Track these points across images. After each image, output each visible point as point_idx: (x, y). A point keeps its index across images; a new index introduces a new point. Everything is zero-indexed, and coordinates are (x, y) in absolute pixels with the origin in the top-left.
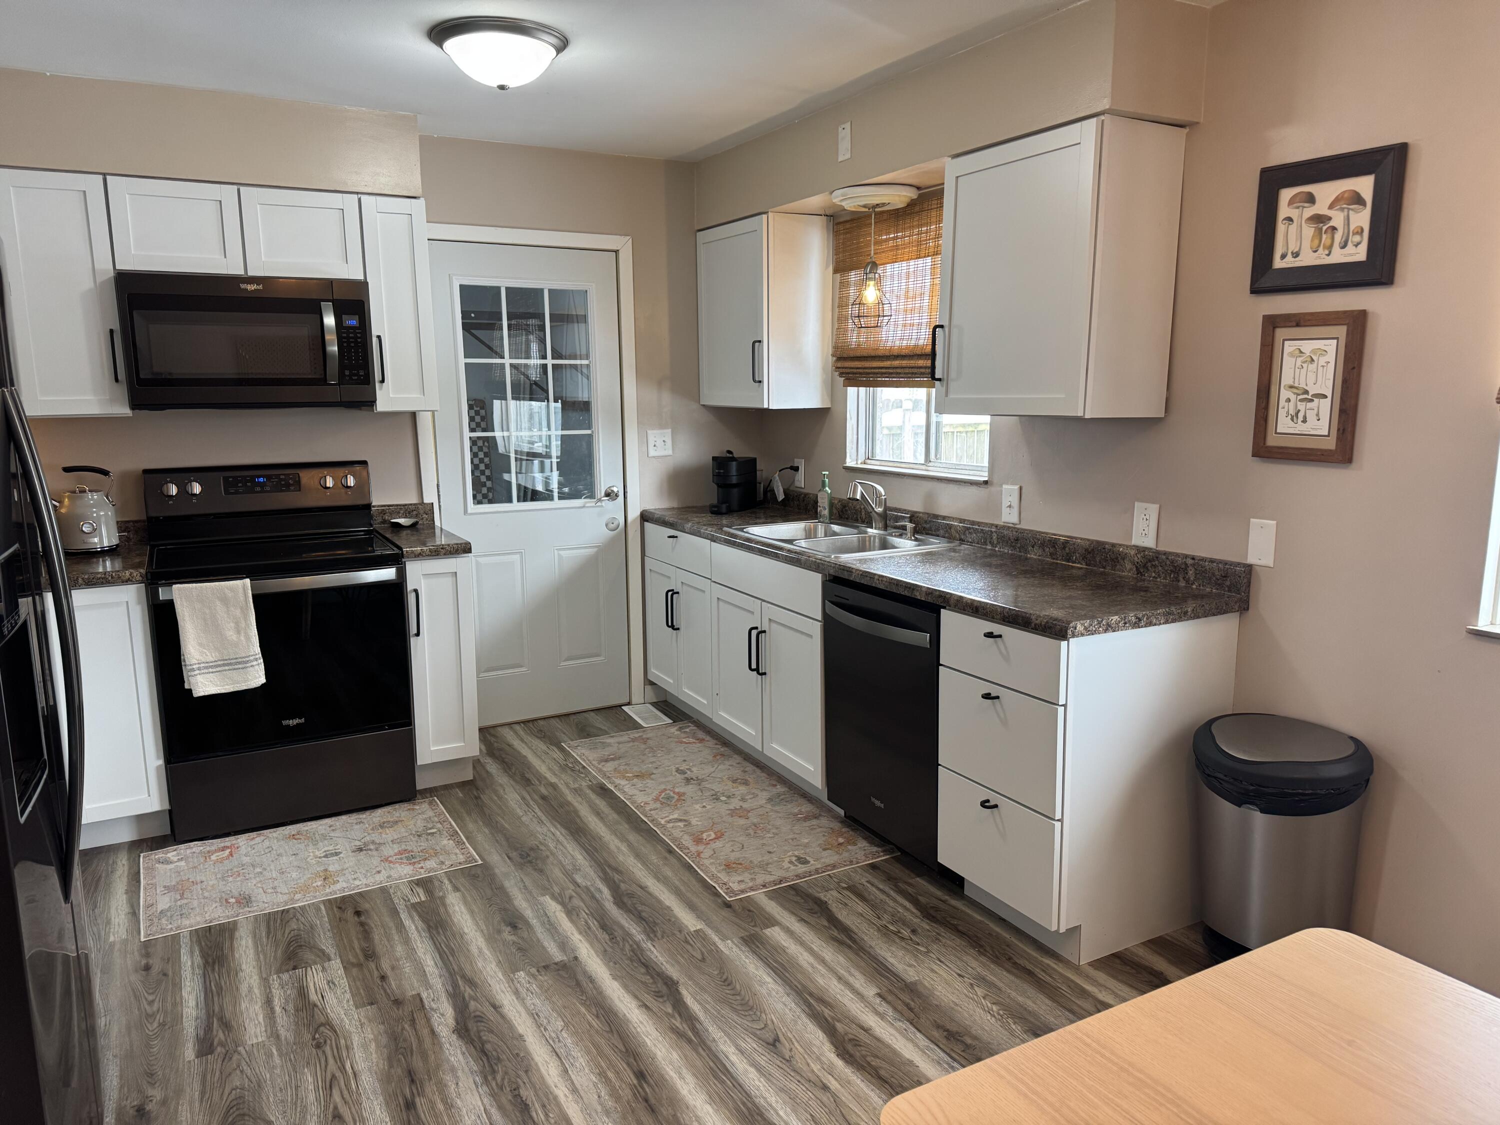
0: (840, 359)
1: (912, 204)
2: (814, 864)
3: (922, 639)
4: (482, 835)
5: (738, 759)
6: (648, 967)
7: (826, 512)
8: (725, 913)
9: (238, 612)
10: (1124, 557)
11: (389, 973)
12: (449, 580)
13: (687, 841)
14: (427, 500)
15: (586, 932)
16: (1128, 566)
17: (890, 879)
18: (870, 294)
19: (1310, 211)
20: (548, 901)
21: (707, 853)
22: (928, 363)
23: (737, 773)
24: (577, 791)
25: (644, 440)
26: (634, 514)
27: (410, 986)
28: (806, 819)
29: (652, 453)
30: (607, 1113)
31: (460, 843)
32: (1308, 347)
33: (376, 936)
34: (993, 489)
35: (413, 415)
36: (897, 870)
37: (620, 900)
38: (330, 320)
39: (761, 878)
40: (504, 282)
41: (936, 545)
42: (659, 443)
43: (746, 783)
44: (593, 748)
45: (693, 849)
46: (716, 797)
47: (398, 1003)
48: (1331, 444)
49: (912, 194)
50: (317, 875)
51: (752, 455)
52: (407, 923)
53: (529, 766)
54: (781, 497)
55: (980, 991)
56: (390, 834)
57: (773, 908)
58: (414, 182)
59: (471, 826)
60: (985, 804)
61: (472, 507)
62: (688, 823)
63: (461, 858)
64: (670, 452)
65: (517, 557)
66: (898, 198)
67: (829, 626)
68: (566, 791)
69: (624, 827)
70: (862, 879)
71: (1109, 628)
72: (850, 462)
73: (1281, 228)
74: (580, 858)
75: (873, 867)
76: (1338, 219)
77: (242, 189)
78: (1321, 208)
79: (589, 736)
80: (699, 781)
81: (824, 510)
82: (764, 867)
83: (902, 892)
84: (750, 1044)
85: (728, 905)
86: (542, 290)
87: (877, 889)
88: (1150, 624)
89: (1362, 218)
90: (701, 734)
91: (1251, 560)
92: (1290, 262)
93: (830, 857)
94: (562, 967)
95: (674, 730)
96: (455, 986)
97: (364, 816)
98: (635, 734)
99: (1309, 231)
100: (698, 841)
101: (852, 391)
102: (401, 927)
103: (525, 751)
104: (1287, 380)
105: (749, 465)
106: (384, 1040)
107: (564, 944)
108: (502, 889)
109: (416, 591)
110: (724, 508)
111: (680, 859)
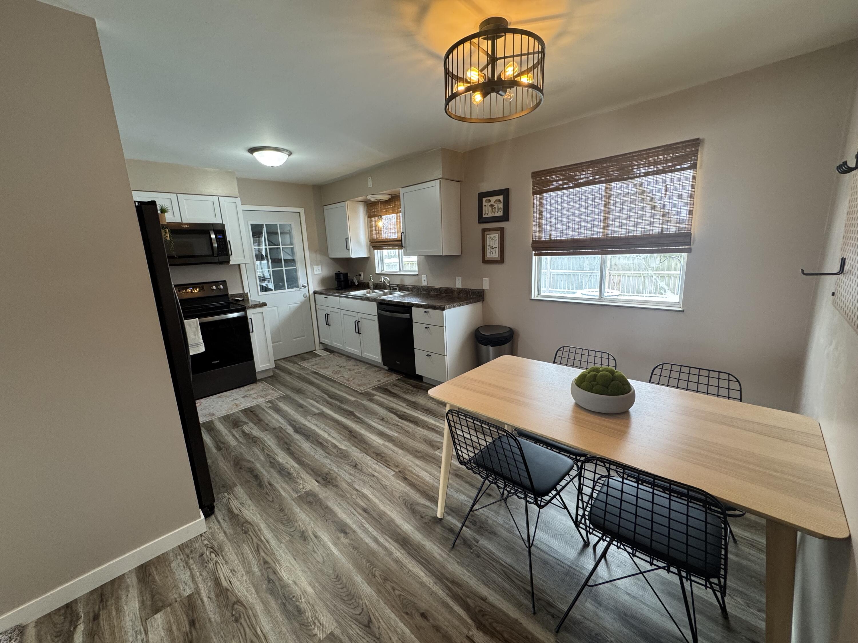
0: (372, 242)
1: (390, 199)
2: (383, 381)
3: (408, 316)
4: (283, 388)
5: (353, 360)
6: (344, 410)
7: (372, 287)
8: (361, 395)
9: (195, 329)
10: (454, 291)
11: (268, 423)
12: (261, 314)
13: (346, 381)
14: (245, 292)
15: (323, 405)
16: (456, 293)
17: (403, 381)
18: (380, 224)
19: (490, 204)
20: (309, 400)
21: (352, 383)
22: (401, 243)
23: (354, 363)
24: (307, 374)
25: (312, 269)
26: (311, 292)
27: (277, 425)
28: (377, 371)
29: (315, 273)
30: (344, 440)
31: (276, 391)
32: (492, 236)
33: (260, 415)
34: (420, 276)
35: (239, 265)
36: (405, 379)
37: (330, 397)
38: (213, 236)
39: (369, 386)
40: (264, 223)
41: (405, 293)
42: (317, 270)
43: (358, 366)
44: (308, 363)
45: (347, 383)
46: (350, 370)
47: (274, 429)
48: (499, 259)
49: (390, 197)
50: (233, 405)
51: (346, 272)
52: (269, 411)
53: (290, 370)
54: (357, 284)
55: (431, 400)
56: (252, 392)
57: (374, 392)
58: (236, 193)
59: (278, 387)
60: (427, 355)
61: (260, 293)
62: (344, 377)
63: (278, 394)
64: (321, 272)
65: (276, 308)
66: (386, 198)
67: (380, 316)
68: (304, 374)
69: (325, 381)
70: (396, 382)
71: (454, 307)
72: (377, 272)
73: (484, 207)
74: (315, 389)
75: (398, 379)
76: (496, 206)
77: (178, 195)
78: (492, 203)
79: (305, 360)
80: (344, 367)
81: (371, 286)
82: (369, 384)
83: (406, 383)
84: (377, 420)
85: (361, 394)
86: (277, 225)
87: (401, 384)
88: (463, 305)
89: (501, 205)
90: (340, 356)
91: (484, 288)
92: (486, 216)
93: (386, 379)
94: (319, 414)
95: (332, 355)
96: (290, 423)
97: (242, 389)
98: (319, 358)
99: (490, 208)
100: (348, 381)
101: (376, 251)
102: (267, 413)
103: (287, 366)
104: (488, 244)
105: (346, 275)
106: (274, 437)
107: (318, 409)
108: (294, 399)
109: (251, 319)
110: (340, 288)
111: (345, 386)
